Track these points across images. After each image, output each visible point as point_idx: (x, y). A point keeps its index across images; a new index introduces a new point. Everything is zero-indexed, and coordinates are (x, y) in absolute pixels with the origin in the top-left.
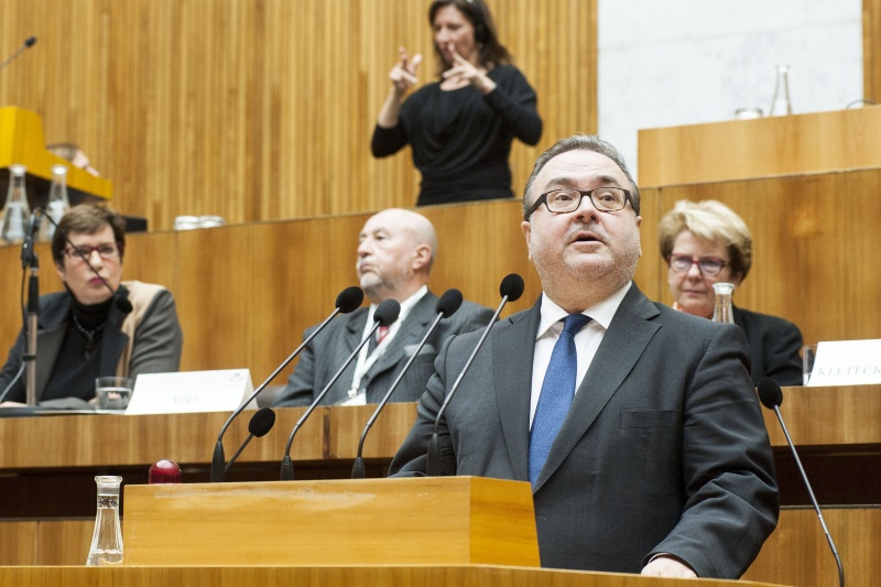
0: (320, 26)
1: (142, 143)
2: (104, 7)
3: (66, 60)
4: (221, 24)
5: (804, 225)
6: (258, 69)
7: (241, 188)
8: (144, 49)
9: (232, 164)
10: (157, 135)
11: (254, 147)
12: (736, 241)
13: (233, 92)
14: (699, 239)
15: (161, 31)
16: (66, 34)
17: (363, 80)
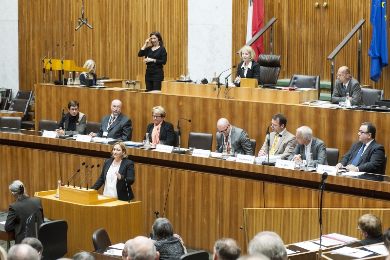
0: (139, 11)
1: (106, 30)
2: (99, 1)
3: (92, 11)
4: (120, 8)
5: (181, 104)
6: (127, 18)
7: (125, 42)
8: (106, 11)
9: (123, 37)
10: (109, 29)
11: (127, 34)
12: (162, 113)
13: (123, 22)
14: (156, 113)
15: (109, 7)
16: (92, 6)
17: (146, 23)
